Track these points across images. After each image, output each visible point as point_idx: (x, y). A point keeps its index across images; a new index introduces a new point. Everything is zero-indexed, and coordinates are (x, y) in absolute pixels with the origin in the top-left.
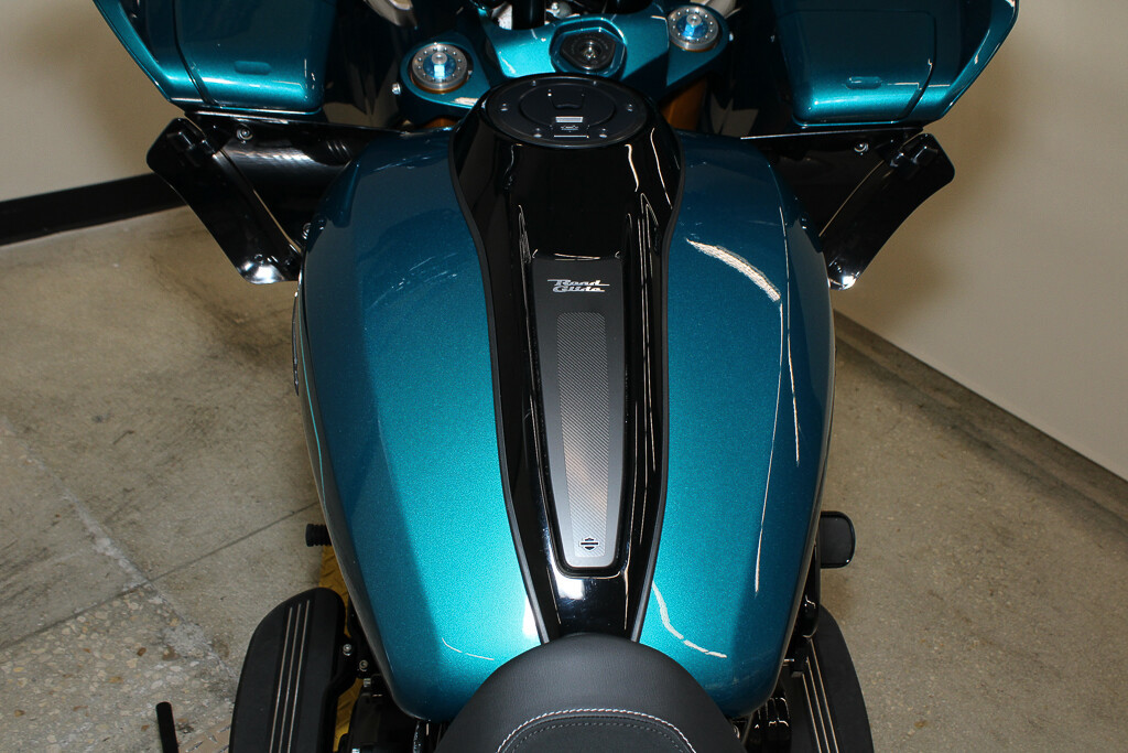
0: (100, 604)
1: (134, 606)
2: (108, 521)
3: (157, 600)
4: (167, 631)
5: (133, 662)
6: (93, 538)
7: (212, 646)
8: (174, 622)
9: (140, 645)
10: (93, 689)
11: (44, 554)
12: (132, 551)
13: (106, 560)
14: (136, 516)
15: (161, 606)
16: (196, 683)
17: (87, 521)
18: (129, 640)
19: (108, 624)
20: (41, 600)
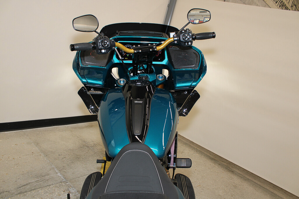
0: (57, 183)
1: (64, 184)
2: (60, 171)
3: (68, 184)
4: (69, 189)
5: (63, 193)
6: (57, 173)
7: (77, 192)
8: (71, 187)
9: (64, 190)
10: (55, 196)
11: (48, 175)
12: (64, 176)
13: (59, 177)
14: (65, 170)
15: (68, 185)
16: (74, 197)
17: (56, 170)
18: (62, 189)
19: (59, 186)
20: (47, 182)
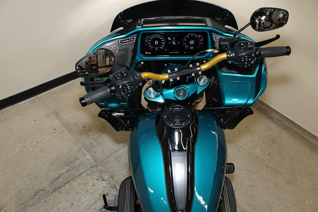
0: (89, 169)
1: (95, 169)
2: (88, 151)
3: (99, 168)
4: (102, 174)
5: (96, 182)
6: (86, 155)
7: (111, 177)
8: (103, 172)
9: (97, 178)
10: (89, 188)
11: (77, 159)
12: (93, 157)
13: (89, 160)
14: (93, 149)
15: (100, 169)
16: (108, 185)
17: (84, 151)
18: (95, 177)
19: (91, 174)
20: (78, 169)
